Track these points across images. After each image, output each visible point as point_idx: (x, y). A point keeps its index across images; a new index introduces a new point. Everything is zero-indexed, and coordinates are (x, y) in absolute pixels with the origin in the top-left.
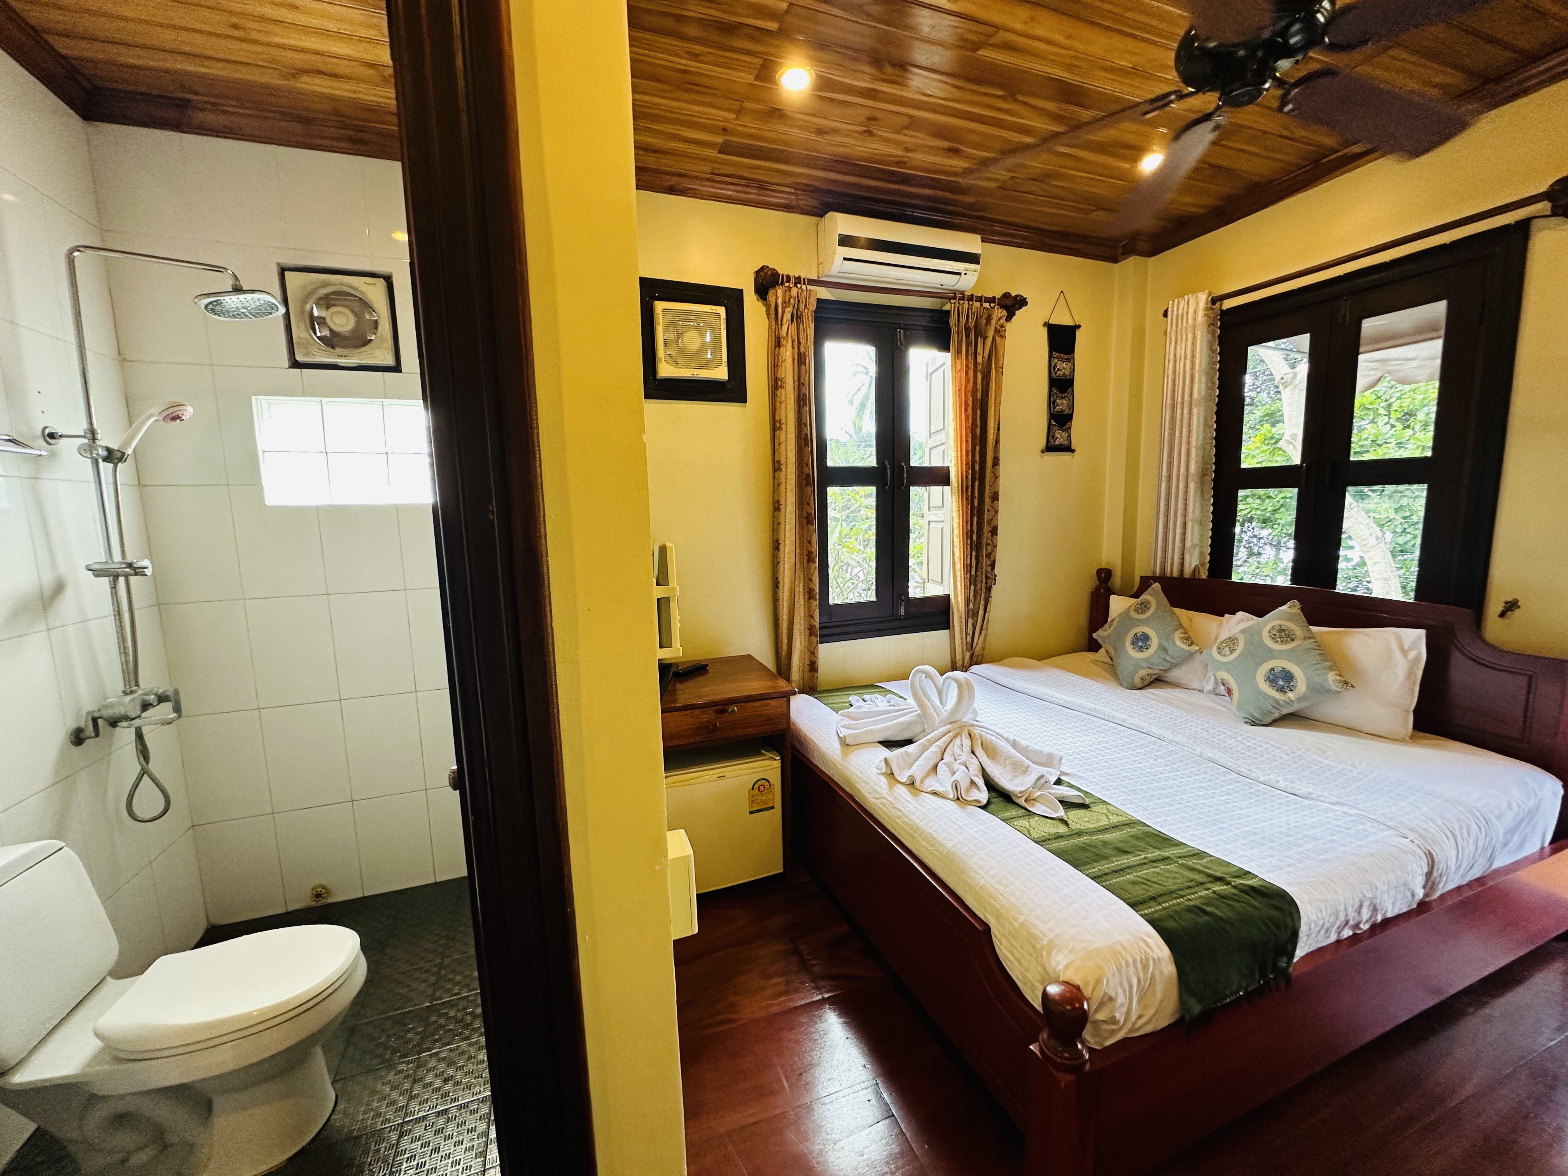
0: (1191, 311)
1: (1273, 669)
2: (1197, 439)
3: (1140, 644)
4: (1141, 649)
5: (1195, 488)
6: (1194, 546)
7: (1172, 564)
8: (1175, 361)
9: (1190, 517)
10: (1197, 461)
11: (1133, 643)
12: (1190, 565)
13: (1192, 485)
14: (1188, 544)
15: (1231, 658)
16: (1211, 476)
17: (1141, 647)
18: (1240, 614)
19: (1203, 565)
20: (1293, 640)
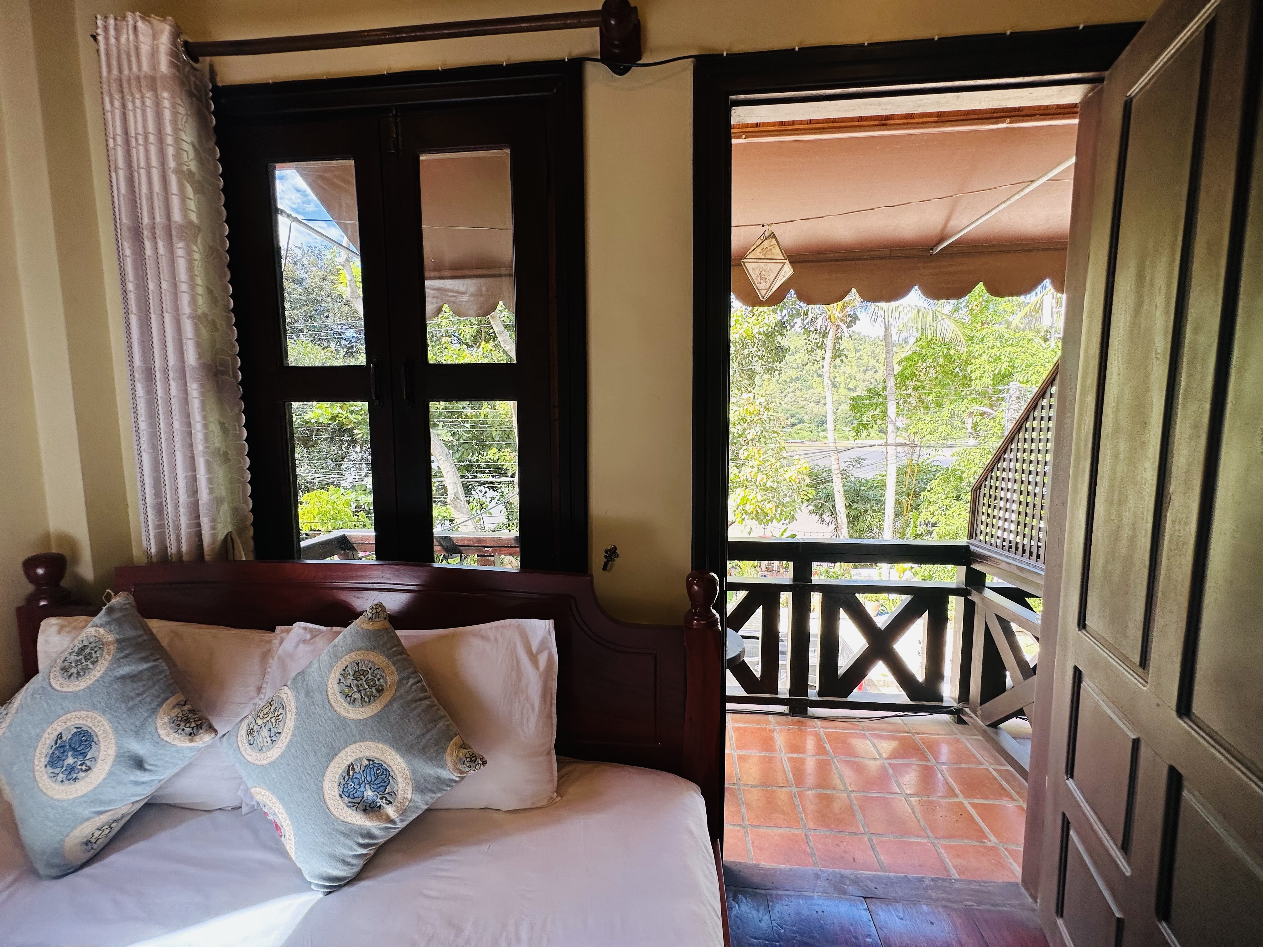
0: (145, 49)
1: (351, 767)
2: (193, 302)
3: (70, 761)
4: (71, 775)
5: (202, 394)
6: (217, 502)
7: (178, 536)
8: (127, 142)
9: (199, 447)
10: (198, 345)
11: (54, 761)
12: (214, 535)
13: (194, 389)
14: (204, 496)
15: (275, 753)
16: (236, 377)
17: (72, 769)
18: (299, 627)
19: (241, 530)
20: (380, 691)
